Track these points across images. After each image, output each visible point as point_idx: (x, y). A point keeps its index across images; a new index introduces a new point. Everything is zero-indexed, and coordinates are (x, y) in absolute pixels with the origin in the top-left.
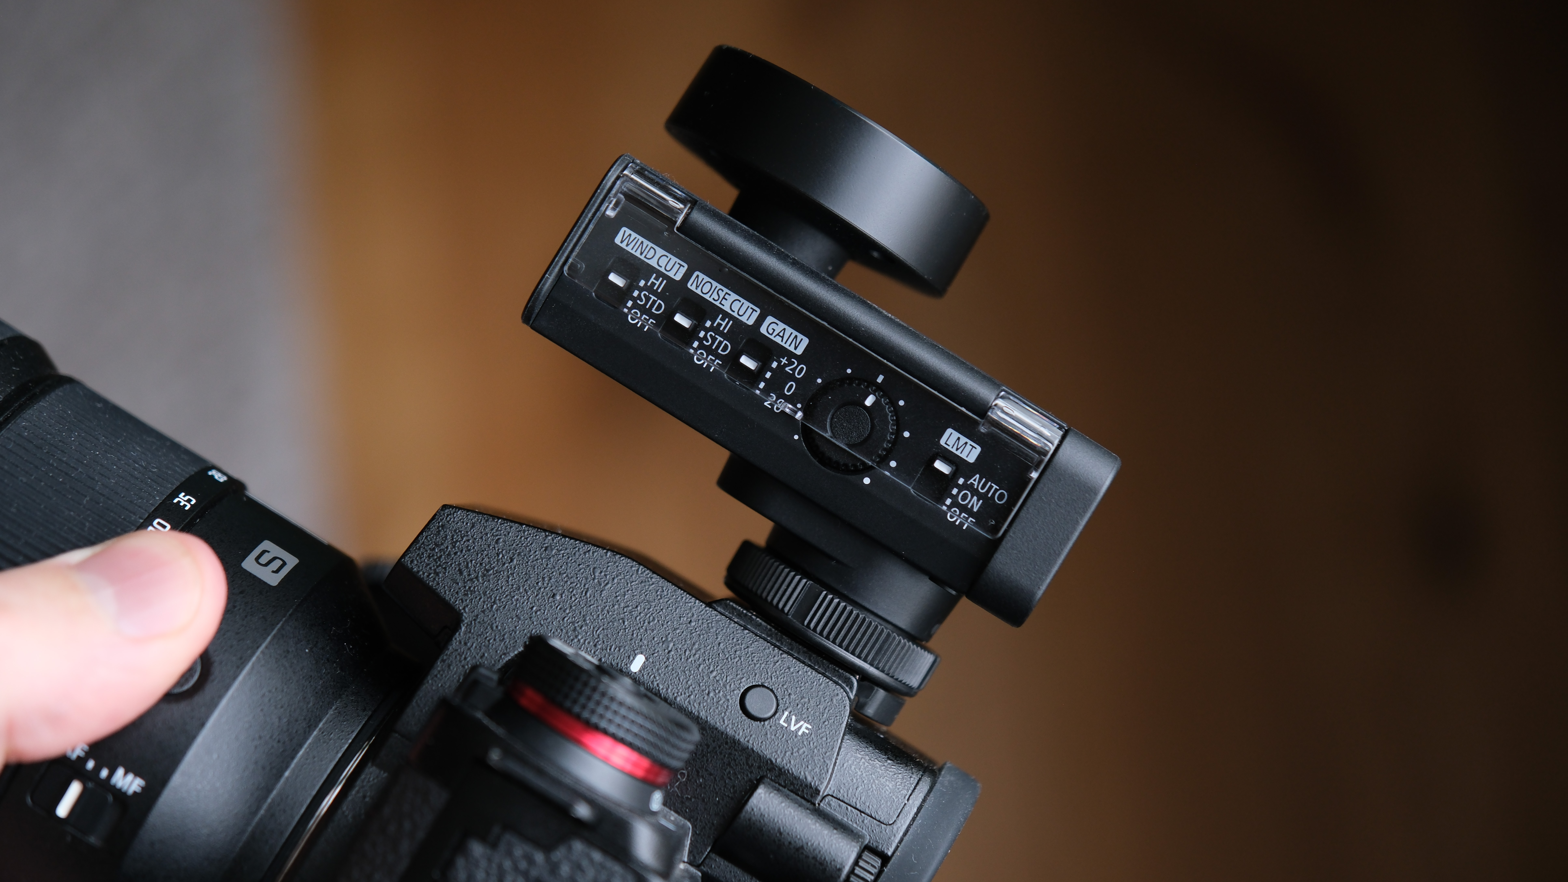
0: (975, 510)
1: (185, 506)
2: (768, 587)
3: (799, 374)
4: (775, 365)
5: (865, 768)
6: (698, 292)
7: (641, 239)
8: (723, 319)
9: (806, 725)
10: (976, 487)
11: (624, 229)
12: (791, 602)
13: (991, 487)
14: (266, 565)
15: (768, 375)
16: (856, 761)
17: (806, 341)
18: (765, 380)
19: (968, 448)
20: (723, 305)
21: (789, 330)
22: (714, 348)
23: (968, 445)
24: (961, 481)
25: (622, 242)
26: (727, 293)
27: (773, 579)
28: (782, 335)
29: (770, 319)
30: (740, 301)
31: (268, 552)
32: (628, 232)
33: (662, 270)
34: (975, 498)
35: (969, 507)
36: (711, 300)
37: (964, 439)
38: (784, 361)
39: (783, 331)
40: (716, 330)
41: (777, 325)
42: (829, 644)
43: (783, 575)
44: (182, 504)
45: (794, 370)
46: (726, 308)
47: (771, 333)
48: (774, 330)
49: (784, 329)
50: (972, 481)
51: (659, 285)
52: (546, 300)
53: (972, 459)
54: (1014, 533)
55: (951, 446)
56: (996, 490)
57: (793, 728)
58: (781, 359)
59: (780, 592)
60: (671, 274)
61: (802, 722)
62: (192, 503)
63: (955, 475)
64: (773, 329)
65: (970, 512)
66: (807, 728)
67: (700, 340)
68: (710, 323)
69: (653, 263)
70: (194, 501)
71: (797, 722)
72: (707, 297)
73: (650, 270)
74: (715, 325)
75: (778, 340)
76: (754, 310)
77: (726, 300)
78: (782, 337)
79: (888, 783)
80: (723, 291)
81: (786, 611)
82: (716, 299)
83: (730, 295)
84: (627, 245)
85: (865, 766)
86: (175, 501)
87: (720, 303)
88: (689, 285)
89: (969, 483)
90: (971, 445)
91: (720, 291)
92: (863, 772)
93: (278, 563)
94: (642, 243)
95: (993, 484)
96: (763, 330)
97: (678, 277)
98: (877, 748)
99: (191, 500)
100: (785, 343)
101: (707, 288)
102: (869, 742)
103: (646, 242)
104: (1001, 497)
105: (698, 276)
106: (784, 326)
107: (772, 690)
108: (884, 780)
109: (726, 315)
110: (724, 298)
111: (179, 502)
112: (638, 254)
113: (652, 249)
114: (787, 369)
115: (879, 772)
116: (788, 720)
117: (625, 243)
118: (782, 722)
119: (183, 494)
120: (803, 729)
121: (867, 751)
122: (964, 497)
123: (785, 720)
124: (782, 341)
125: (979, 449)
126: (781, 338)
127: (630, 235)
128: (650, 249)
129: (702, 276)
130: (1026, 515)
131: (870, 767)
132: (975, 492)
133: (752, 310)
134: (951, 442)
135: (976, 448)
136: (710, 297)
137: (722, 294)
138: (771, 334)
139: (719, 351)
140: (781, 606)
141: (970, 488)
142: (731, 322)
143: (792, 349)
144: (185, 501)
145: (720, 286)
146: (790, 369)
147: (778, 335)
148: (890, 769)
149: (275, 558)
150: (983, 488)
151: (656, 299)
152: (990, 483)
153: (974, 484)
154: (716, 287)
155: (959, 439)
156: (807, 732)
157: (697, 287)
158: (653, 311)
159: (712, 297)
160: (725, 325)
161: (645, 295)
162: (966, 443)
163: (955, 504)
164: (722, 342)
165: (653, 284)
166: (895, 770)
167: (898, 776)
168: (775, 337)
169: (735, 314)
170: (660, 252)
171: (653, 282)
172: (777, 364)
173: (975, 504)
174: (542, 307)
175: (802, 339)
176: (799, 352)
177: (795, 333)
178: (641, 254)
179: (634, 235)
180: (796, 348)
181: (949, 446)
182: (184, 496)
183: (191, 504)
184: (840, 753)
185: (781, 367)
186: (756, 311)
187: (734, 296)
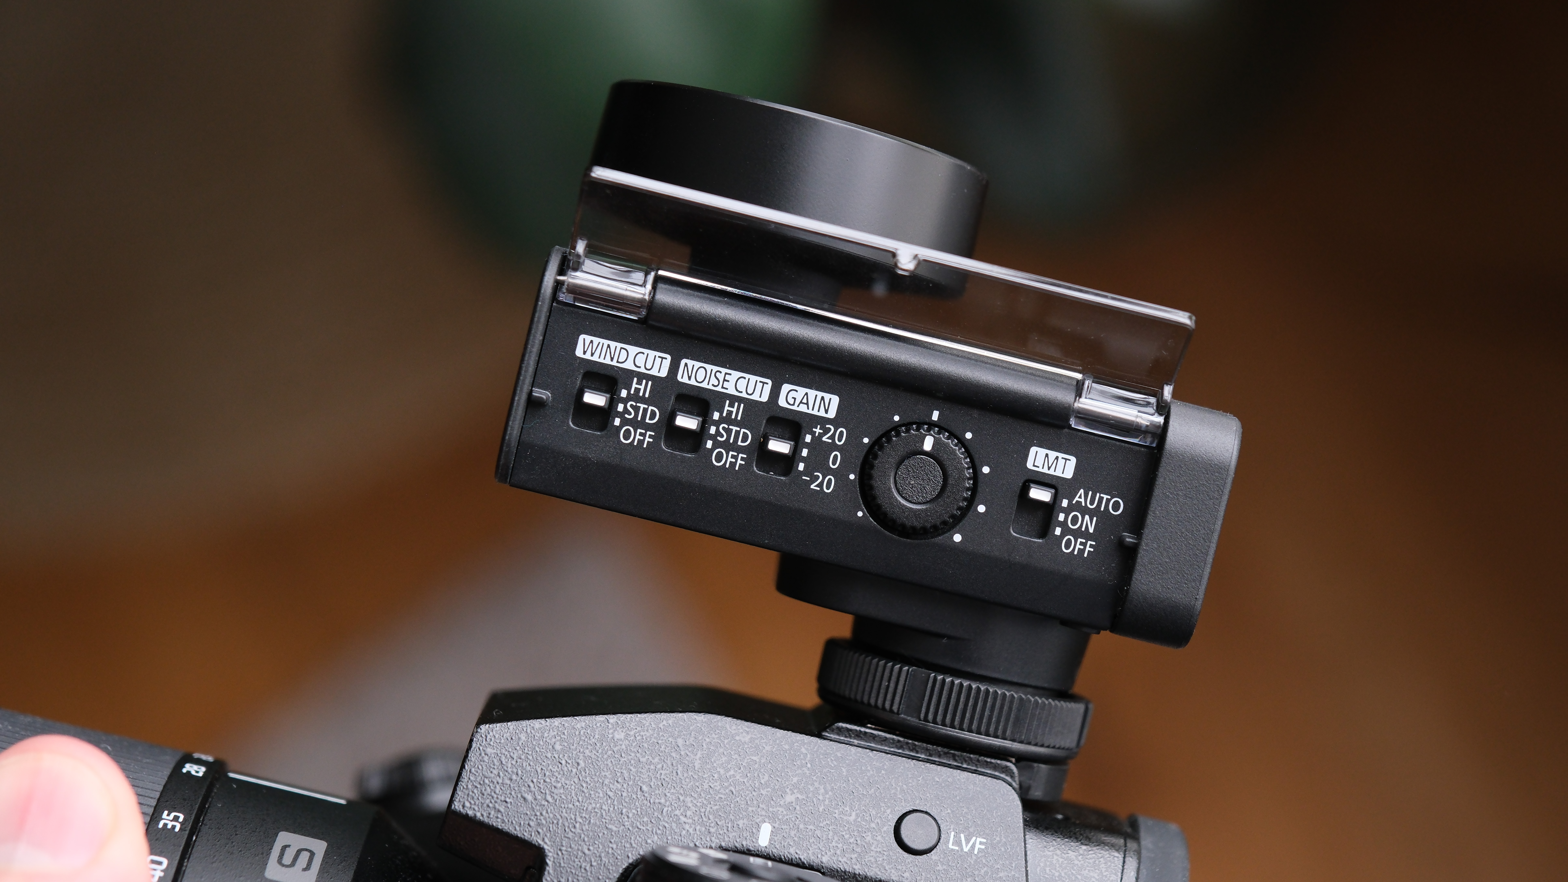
0: (1091, 530)
1: (174, 827)
2: (867, 689)
3: (840, 440)
4: (808, 438)
5: (1061, 866)
6: (693, 382)
7: (606, 342)
8: (731, 405)
9: (979, 840)
10: (1083, 505)
11: (582, 337)
12: (897, 699)
13: (1101, 499)
14: (293, 864)
15: (805, 453)
16: (1048, 861)
17: (835, 400)
18: (803, 460)
19: (1061, 462)
20: (727, 389)
21: (812, 393)
22: (731, 441)
23: (1060, 459)
24: (1065, 503)
25: (585, 353)
26: (726, 374)
27: (870, 678)
28: (806, 402)
29: (786, 388)
30: (745, 378)
31: (289, 846)
32: (588, 338)
33: (642, 370)
34: (1087, 517)
35: (1083, 529)
36: (710, 387)
37: (1053, 454)
38: (818, 431)
39: (806, 396)
40: (728, 420)
41: (797, 391)
42: (957, 733)
43: (880, 669)
44: (169, 827)
45: (832, 437)
46: (732, 391)
47: (792, 403)
48: (795, 399)
49: (807, 394)
50: (1077, 499)
51: (645, 389)
52: (517, 448)
53: (1069, 474)
54: (1147, 545)
55: (1041, 467)
56: (1108, 501)
57: (966, 849)
58: (814, 429)
59: (882, 691)
60: (654, 372)
61: (974, 838)
62: (181, 820)
63: (1056, 498)
64: (793, 398)
65: (1086, 535)
66: (981, 843)
67: (713, 438)
68: (718, 414)
69: (629, 365)
70: (182, 817)
71: (968, 841)
72: (704, 385)
73: (629, 375)
74: (724, 415)
75: (803, 408)
76: (764, 383)
77: (728, 381)
78: (807, 404)
79: (1092, 874)
80: (721, 372)
81: (896, 711)
82: (716, 384)
83: (730, 374)
84: (592, 355)
85: (1060, 862)
86: (161, 825)
87: (723, 387)
88: (679, 378)
89: (1074, 502)
90: (1062, 458)
91: (718, 374)
92: (1060, 871)
93: (305, 856)
94: (609, 346)
95: (1102, 495)
96: (782, 403)
97: (664, 373)
98: (1066, 837)
99: (179, 817)
100: (813, 410)
101: (701, 375)
102: (1054, 833)
103: (613, 344)
104: (1116, 506)
105: (686, 365)
106: (805, 390)
107: (926, 813)
108: (1087, 871)
109: (733, 399)
110: (725, 380)
111: (165, 825)
112: (608, 361)
113: (622, 350)
114: (824, 439)
115: (1077, 865)
116: (958, 842)
117: (589, 353)
118: (951, 846)
119: (166, 812)
120: (978, 846)
121: (1056, 844)
122: (1075, 520)
123: (953, 843)
124: (808, 409)
125: (1073, 460)
126: (806, 406)
127: (592, 342)
128: (620, 351)
129: (690, 363)
130: (1154, 520)
131: (1066, 862)
132: (1084, 511)
133: (762, 384)
134: (1039, 462)
135: (1070, 460)
136: (708, 384)
137: (721, 377)
138: (793, 405)
139: (740, 443)
140: (887, 706)
141: (1078, 507)
142: (742, 405)
143: (822, 413)
144: (171, 821)
145: (715, 368)
146: (828, 438)
147: (801, 402)
148: (1089, 857)
149: (299, 852)
150: (1092, 503)
151: (646, 406)
152: (1098, 495)
153: (1081, 502)
154: (712, 370)
155: (1047, 455)
156: (983, 847)
157: (690, 378)
158: (647, 421)
159: (711, 383)
160: (736, 411)
161: (631, 406)
162: (1057, 458)
163: (1066, 531)
164: (739, 432)
165: (637, 390)
166: (1094, 855)
167: (1100, 861)
168: (798, 406)
169: (744, 395)
170: (633, 350)
171: (636, 388)
172: (810, 436)
173: (1090, 524)
174: (515, 458)
175: (830, 399)
176: (832, 414)
177: (820, 394)
178: (612, 359)
179: (596, 340)
180: (826, 412)
181: (1038, 467)
182: (168, 815)
183: (180, 823)
184: (1028, 859)
185: (817, 440)
186: (767, 384)
187: (736, 374)
